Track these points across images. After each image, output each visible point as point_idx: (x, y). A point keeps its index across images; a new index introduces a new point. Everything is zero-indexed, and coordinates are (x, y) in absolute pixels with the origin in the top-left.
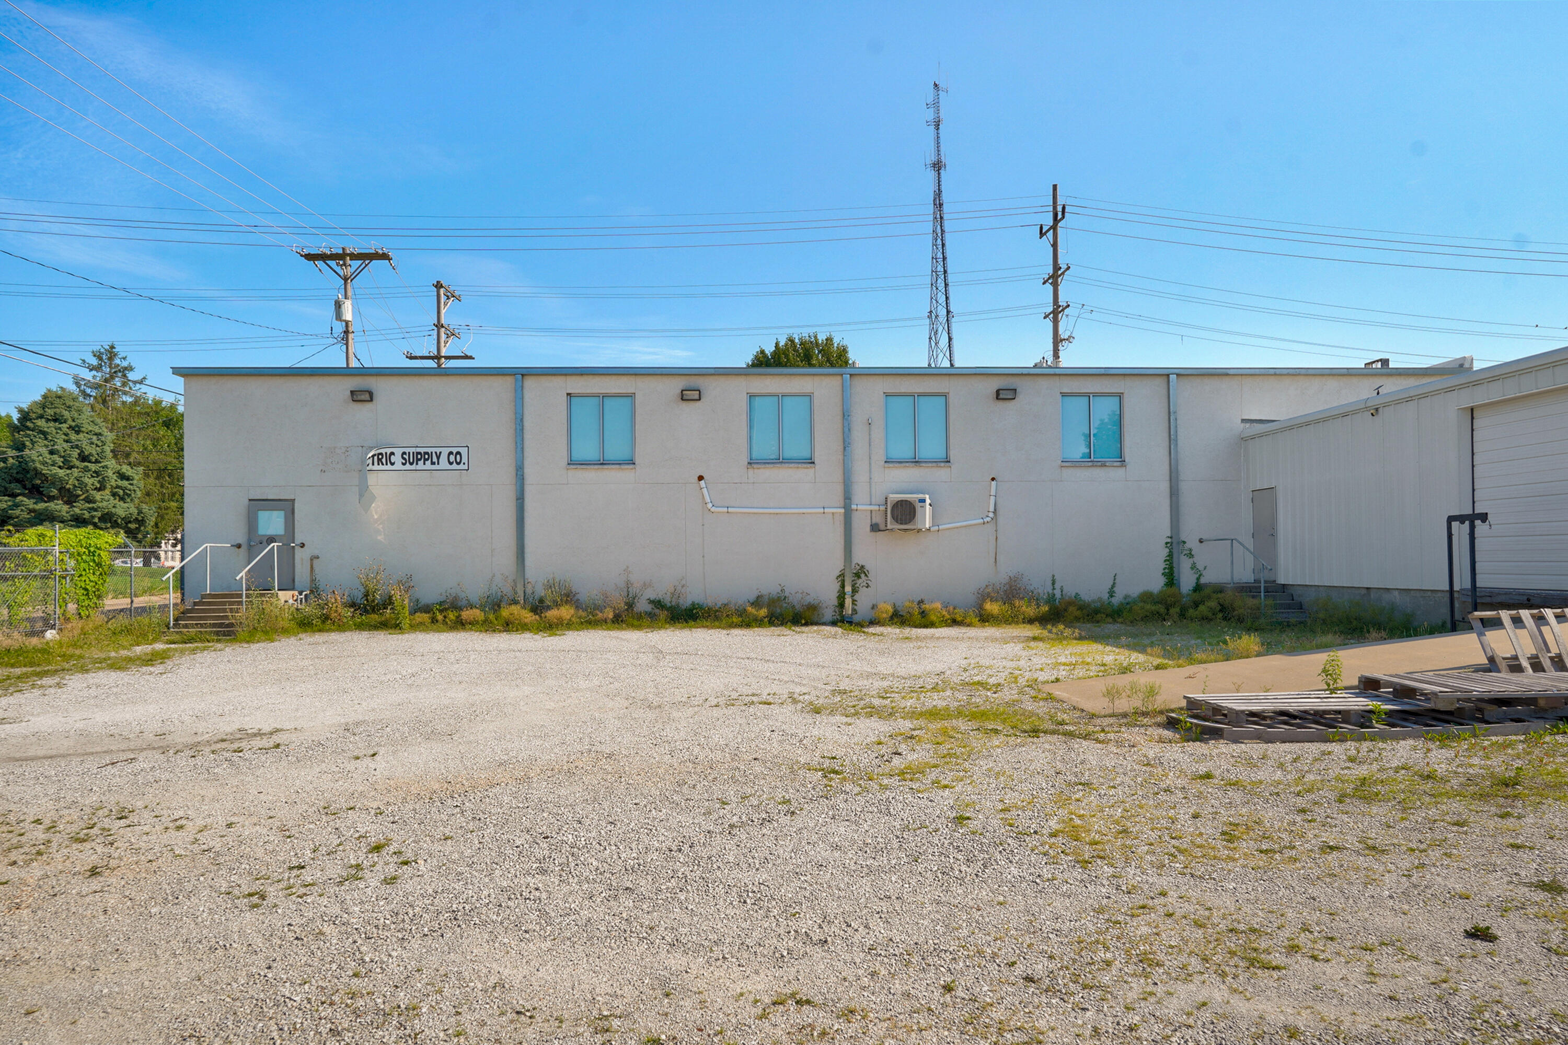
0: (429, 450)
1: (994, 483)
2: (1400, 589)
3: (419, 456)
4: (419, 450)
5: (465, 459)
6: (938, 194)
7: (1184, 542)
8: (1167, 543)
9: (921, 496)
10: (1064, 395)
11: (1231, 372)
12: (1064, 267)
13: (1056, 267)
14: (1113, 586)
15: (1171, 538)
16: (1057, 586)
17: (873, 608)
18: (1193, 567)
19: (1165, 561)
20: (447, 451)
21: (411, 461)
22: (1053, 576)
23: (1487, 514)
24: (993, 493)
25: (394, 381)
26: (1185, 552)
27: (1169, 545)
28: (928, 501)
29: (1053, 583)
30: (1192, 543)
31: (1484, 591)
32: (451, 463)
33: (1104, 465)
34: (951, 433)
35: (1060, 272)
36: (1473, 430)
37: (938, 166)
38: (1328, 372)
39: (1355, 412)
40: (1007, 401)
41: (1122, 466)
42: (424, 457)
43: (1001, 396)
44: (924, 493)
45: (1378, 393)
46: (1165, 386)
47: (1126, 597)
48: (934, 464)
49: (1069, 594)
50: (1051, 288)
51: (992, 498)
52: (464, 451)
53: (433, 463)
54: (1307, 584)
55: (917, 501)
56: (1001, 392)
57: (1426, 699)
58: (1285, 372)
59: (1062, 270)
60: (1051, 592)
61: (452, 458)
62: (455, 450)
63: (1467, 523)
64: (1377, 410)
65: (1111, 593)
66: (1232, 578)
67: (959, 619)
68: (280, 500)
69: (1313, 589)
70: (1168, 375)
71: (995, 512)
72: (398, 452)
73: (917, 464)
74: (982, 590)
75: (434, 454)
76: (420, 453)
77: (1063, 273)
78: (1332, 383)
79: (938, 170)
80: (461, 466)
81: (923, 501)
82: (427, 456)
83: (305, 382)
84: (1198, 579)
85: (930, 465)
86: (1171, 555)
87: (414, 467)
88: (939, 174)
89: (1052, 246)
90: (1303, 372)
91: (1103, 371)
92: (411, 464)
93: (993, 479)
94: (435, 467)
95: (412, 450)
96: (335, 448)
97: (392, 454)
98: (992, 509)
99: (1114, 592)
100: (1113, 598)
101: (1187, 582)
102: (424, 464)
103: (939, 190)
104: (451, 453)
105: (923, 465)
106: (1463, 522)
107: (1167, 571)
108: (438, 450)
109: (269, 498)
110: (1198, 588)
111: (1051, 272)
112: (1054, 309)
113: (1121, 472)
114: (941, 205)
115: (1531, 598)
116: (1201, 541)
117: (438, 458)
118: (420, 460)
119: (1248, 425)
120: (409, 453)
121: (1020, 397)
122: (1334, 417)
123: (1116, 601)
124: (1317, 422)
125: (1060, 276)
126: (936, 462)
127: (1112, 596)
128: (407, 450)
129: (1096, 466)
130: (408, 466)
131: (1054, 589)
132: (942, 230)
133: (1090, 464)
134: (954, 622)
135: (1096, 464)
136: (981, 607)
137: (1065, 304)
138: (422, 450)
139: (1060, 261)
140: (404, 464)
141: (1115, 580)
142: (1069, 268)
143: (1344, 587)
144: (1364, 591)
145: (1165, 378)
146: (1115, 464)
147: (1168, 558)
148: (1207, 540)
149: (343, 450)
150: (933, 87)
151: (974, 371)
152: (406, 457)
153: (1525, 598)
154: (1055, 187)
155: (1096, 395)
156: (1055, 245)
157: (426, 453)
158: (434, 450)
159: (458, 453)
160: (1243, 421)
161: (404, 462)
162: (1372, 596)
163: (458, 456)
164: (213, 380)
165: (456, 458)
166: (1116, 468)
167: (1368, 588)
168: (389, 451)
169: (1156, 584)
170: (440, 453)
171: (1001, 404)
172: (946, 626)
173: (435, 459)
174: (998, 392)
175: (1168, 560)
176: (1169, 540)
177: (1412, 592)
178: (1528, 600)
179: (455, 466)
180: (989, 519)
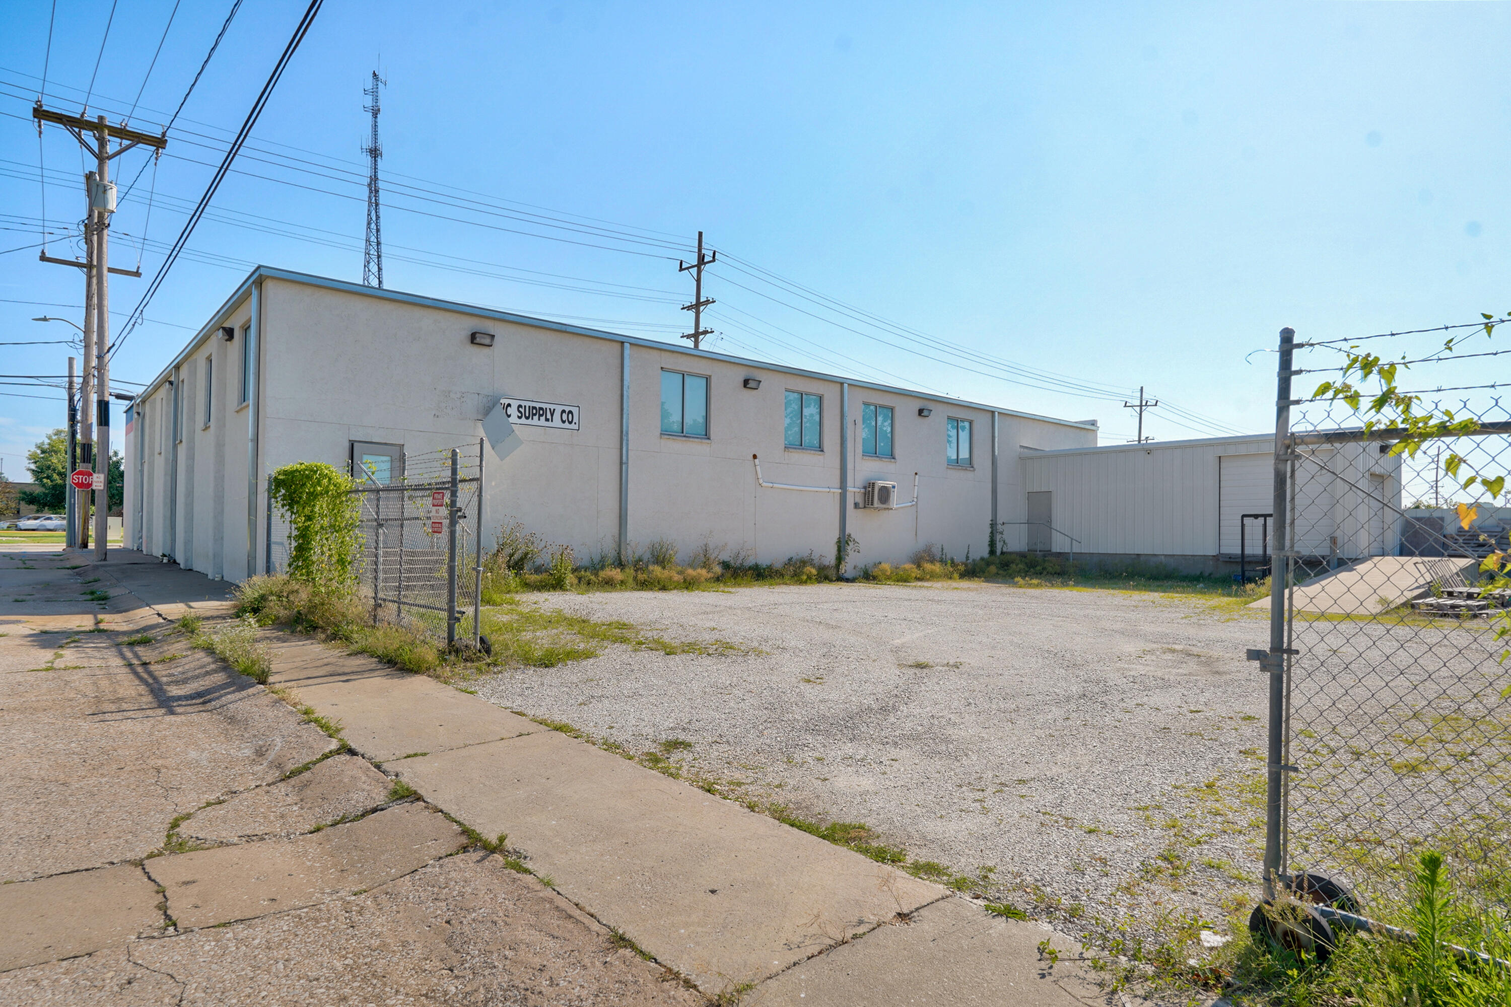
0: (544, 406)
1: (917, 476)
3: (534, 411)
4: (534, 404)
5: (576, 420)
6: (374, 179)
7: (998, 524)
9: (893, 483)
10: (948, 418)
14: (968, 553)
15: (993, 521)
17: (854, 568)
18: (1002, 540)
20: (561, 408)
21: (527, 415)
22: (942, 545)
24: (917, 484)
25: (512, 329)
26: (998, 531)
27: (992, 526)
32: (564, 422)
33: (966, 469)
34: (896, 437)
36: (1220, 468)
37: (375, 153)
40: (924, 418)
41: (973, 471)
42: (539, 412)
46: (991, 419)
47: (974, 560)
48: (888, 460)
51: (916, 488)
52: (575, 411)
53: (547, 420)
55: (891, 487)
61: (565, 417)
62: (567, 409)
63: (1261, 518)
64: (1150, 451)
65: (967, 558)
68: (386, 444)
71: (917, 498)
72: (515, 404)
73: (879, 458)
74: (912, 555)
75: (548, 410)
76: (534, 408)
79: (375, 157)
80: (572, 426)
81: (894, 487)
82: (541, 412)
83: (418, 312)
84: (1002, 549)
85: (886, 460)
86: (993, 532)
87: (529, 421)
88: (375, 161)
92: (527, 418)
94: (549, 424)
95: (528, 404)
96: (449, 392)
97: (509, 405)
101: (999, 551)
102: (539, 420)
103: (375, 176)
104: (563, 411)
105: (883, 459)
106: (1256, 518)
107: (990, 544)
108: (552, 407)
109: (374, 441)
110: (1002, 555)
113: (970, 475)
114: (377, 191)
116: (1003, 524)
117: (552, 415)
118: (535, 415)
119: (1022, 450)
120: (525, 406)
121: (931, 415)
122: (1112, 452)
125: (701, 306)
126: (888, 458)
128: (523, 403)
129: (962, 469)
130: (523, 420)
132: (377, 215)
138: (538, 405)
140: (520, 418)
141: (969, 549)
145: (991, 413)
146: (971, 469)
148: (1006, 523)
149: (459, 395)
150: (372, 75)
152: (522, 410)
154: (700, 234)
155: (961, 420)
156: (698, 281)
157: (541, 409)
158: (548, 406)
159: (570, 412)
160: (1021, 446)
161: (520, 415)
163: (570, 415)
164: (309, 291)
165: (568, 417)
166: (970, 472)
168: (507, 402)
169: (985, 552)
170: (554, 410)
171: (921, 419)
173: (549, 416)
174: (921, 411)
175: (991, 536)
176: (992, 523)
179: (567, 425)
180: (914, 503)
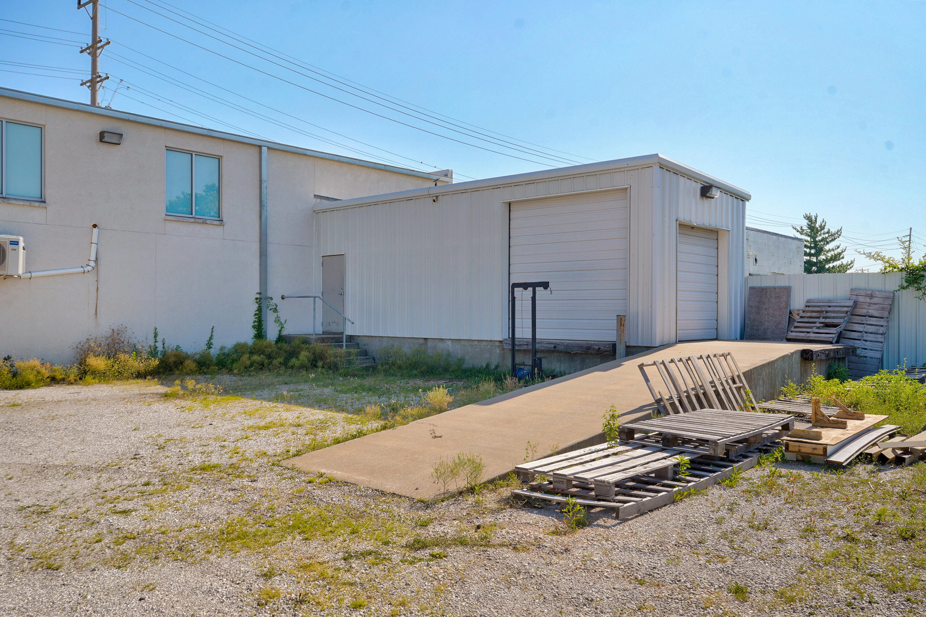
1: (95, 230)
2: (452, 339)
7: (271, 299)
8: (257, 299)
9: (13, 238)
10: (168, 149)
11: (308, 153)
12: (104, 41)
13: (95, 40)
14: (211, 338)
15: (260, 294)
16: (159, 339)
18: (277, 320)
19: (255, 314)
22: (156, 329)
23: (548, 282)
24: (95, 240)
26: (271, 307)
27: (258, 301)
28: (22, 244)
29: (156, 336)
30: (277, 300)
31: (523, 341)
33: (204, 222)
34: (47, 170)
35: (99, 45)
36: (510, 220)
38: (372, 165)
39: (417, 198)
40: (111, 146)
41: (221, 225)
43: (106, 139)
44: (19, 235)
45: (436, 185)
46: (257, 156)
47: (222, 348)
48: (27, 203)
49: (171, 346)
50: (90, 58)
51: (94, 247)
54: (373, 335)
55: (8, 242)
56: (106, 134)
57: (655, 442)
58: (346, 160)
59: (102, 43)
60: (153, 345)
63: (530, 289)
64: (437, 197)
65: (209, 345)
66: (314, 331)
67: (59, 376)
69: (378, 340)
70: (260, 147)
71: (96, 261)
73: (5, 200)
74: (82, 344)
77: (102, 47)
78: (374, 175)
81: (16, 243)
84: (280, 331)
85: (21, 203)
86: (260, 309)
89: (92, 18)
90: (357, 162)
91: (206, 132)
93: (95, 226)
98: (93, 257)
99: (211, 344)
100: (210, 350)
101: (272, 334)
105: (14, 202)
106: (526, 289)
107: (256, 324)
110: (281, 339)
111: (90, 43)
112: (92, 78)
113: (217, 231)
115: (557, 346)
116: (283, 298)
119: (318, 200)
121: (125, 142)
122: (399, 200)
123: (214, 352)
124: (384, 202)
125: (99, 48)
126: (28, 201)
127: (210, 348)
129: (198, 223)
131: (156, 342)
133: (193, 220)
134: (54, 381)
135: (197, 220)
136: (82, 362)
137: (104, 76)
139: (99, 34)
141: (212, 332)
142: (108, 43)
143: (405, 338)
144: (422, 341)
145: (258, 149)
146: (215, 223)
147: (257, 312)
148: (288, 297)
151: (76, 107)
153: (553, 346)
155: (199, 154)
156: (94, 19)
160: (316, 196)
162: (429, 344)
166: (215, 227)
167: (425, 339)
169: (248, 336)
171: (104, 147)
172: (46, 385)
174: (102, 135)
175: (258, 314)
176: (258, 296)
177: (462, 342)
178: (555, 347)
180: (89, 268)
